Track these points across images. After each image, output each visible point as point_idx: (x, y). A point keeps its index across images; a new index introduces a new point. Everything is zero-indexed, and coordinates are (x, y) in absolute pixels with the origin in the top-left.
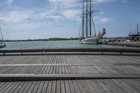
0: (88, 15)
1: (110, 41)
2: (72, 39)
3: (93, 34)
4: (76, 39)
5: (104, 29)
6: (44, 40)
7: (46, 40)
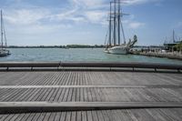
0: (116, 19)
1: (142, 51)
2: (97, 47)
3: (122, 42)
4: (102, 47)
5: (135, 37)
6: (61, 47)
7: (64, 47)
